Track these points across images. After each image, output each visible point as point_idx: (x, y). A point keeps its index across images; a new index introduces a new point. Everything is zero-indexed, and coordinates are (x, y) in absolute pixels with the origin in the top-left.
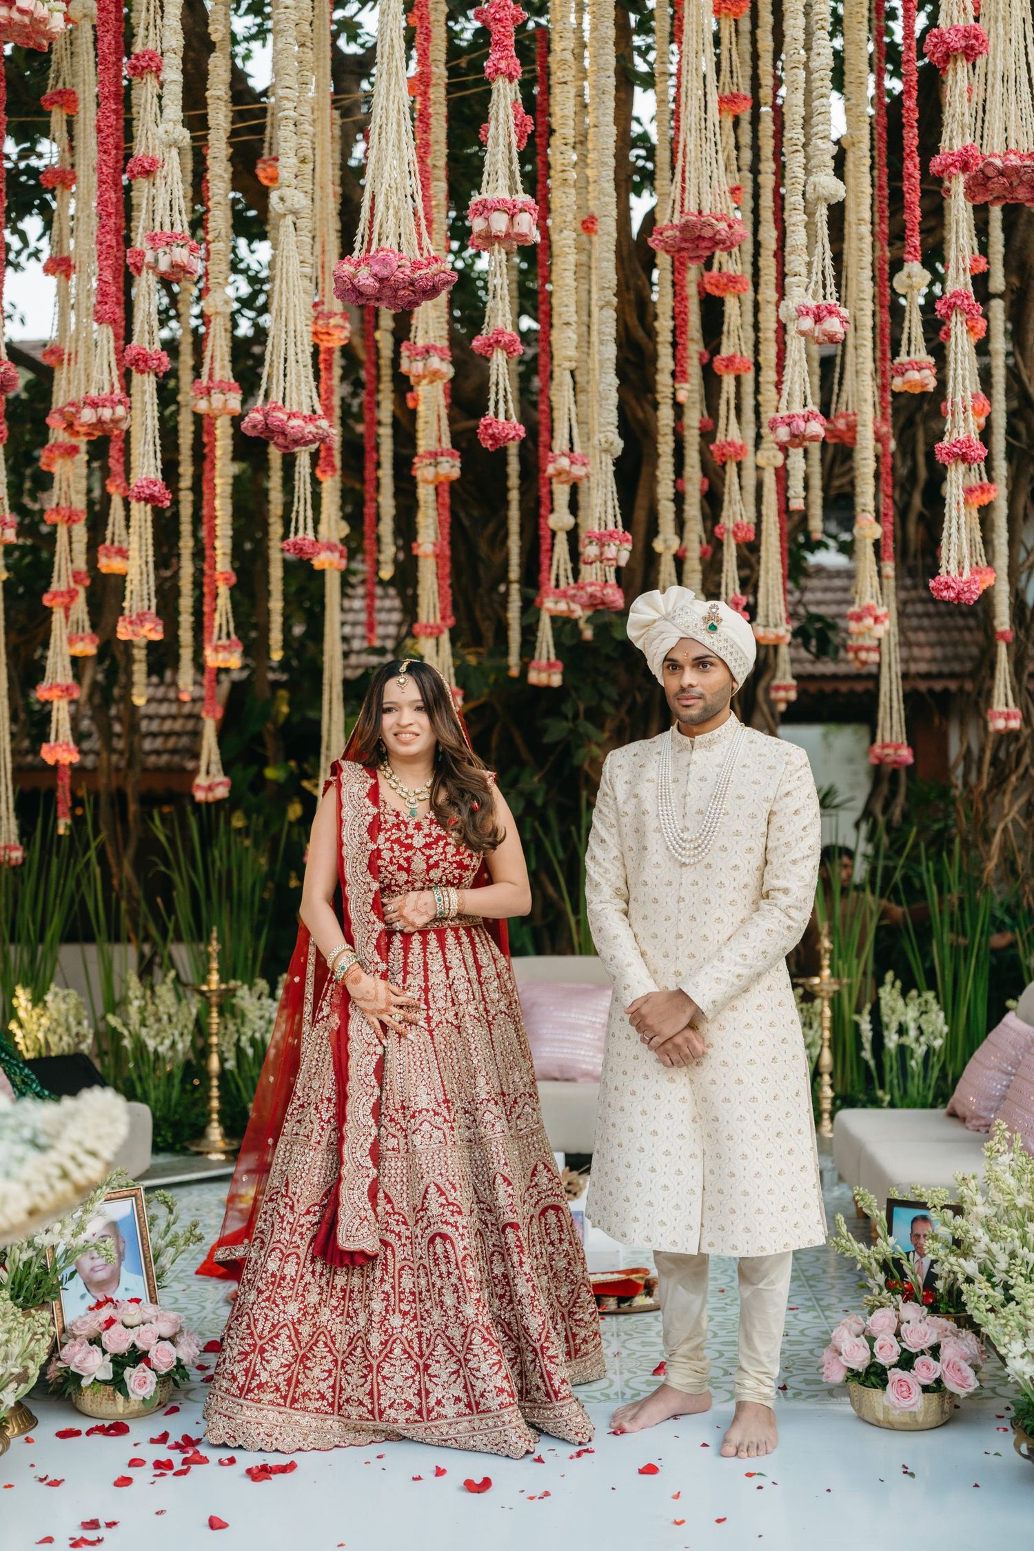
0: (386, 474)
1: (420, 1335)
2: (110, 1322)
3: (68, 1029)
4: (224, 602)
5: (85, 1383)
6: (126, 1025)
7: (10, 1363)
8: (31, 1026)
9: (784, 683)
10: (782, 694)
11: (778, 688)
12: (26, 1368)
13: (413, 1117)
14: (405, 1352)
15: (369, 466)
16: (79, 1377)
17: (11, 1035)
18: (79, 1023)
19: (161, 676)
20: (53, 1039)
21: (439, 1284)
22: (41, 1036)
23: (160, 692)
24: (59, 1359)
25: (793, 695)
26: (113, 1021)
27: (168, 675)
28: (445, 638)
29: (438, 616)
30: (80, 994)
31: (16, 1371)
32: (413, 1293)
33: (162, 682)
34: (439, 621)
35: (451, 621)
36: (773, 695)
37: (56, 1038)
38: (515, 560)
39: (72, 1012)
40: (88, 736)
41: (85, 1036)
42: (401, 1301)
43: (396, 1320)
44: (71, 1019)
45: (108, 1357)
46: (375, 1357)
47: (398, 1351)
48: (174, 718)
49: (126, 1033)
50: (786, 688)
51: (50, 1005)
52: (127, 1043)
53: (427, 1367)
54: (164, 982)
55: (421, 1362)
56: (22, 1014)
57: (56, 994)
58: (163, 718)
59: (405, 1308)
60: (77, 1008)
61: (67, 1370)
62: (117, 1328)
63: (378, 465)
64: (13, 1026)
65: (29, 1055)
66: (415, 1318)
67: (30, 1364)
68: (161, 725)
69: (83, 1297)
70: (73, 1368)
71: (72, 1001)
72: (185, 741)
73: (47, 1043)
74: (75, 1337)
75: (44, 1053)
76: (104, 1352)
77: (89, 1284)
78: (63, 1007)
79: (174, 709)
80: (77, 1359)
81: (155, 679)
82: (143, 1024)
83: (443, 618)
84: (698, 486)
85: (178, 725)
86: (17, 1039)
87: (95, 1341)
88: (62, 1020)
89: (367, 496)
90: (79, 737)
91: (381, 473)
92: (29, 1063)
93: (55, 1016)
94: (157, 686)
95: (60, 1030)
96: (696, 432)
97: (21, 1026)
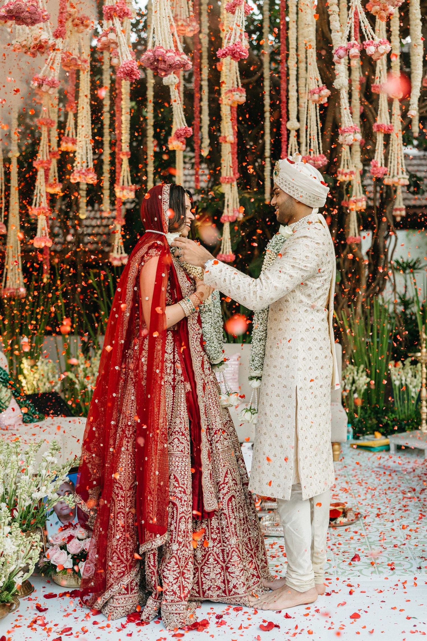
0: (205, 104)
1: (223, 551)
2: (71, 538)
3: (48, 379)
4: (125, 166)
5: (58, 570)
6: (77, 377)
7: (19, 561)
8: (30, 378)
9: (399, 207)
10: (398, 213)
11: (396, 210)
12: (28, 564)
13: (215, 433)
14: (215, 560)
15: (197, 100)
16: (55, 567)
17: (20, 382)
18: (54, 377)
19: (93, 206)
20: (41, 385)
21: (234, 523)
22: (35, 383)
23: (92, 214)
24: (45, 557)
25: (404, 213)
26: (71, 375)
27: (96, 206)
28: (235, 183)
29: (232, 173)
30: (54, 362)
31: (23, 566)
32: (218, 529)
33: (93, 210)
34: (232, 175)
35: (237, 176)
36: (394, 213)
37: (42, 384)
38: (268, 147)
39: (50, 370)
40: (57, 235)
41: (56, 383)
42: (212, 533)
43: (211, 544)
44: (50, 375)
45: (70, 556)
46: (199, 564)
47: (211, 560)
48: (99, 226)
49: (77, 381)
50: (400, 210)
51: (39, 367)
52: (77, 386)
53: (227, 568)
54: (96, 356)
55: (224, 565)
56: (25, 372)
57: (43, 362)
58: (94, 227)
59: (214, 536)
60: (53, 368)
61: (49, 562)
62: (75, 541)
63: (201, 100)
64: (21, 378)
65: (29, 393)
66: (220, 542)
67: (30, 562)
68: (93, 230)
69: (57, 523)
70: (52, 562)
71: (50, 365)
72: (104, 237)
73: (38, 386)
74: (53, 545)
75: (36, 392)
76: (68, 553)
77: (60, 517)
78: (46, 368)
79: (99, 222)
80: (55, 556)
81: (90, 208)
82: (86, 377)
83: (234, 174)
84: (358, 110)
85: (101, 230)
86: (23, 384)
87: (63, 547)
88: (45, 375)
89: (195, 115)
90: (53, 235)
91: (202, 104)
92: (28, 397)
93: (42, 373)
94: (91, 211)
95: (45, 380)
96: (358, 83)
97: (25, 378)
